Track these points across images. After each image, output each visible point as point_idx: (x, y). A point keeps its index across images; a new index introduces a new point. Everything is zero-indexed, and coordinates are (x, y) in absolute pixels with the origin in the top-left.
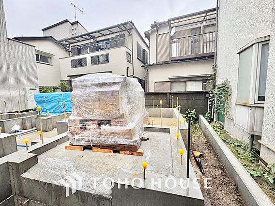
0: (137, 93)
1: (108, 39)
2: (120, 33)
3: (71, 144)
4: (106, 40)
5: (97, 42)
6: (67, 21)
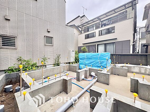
5: (102, 22)
6: (79, 16)
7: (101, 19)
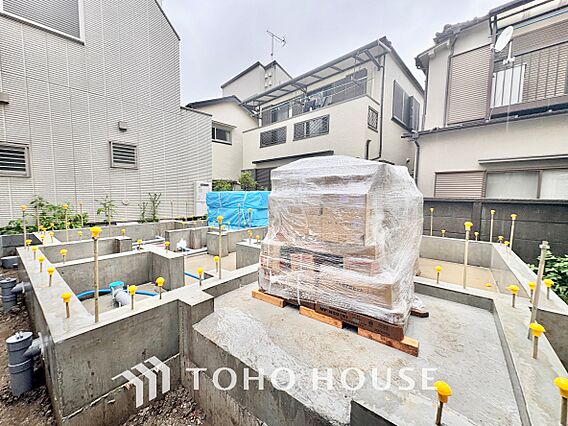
0: (406, 200)
1: (330, 86)
2: (357, 69)
3: (262, 290)
4: (325, 88)
5: (308, 94)
6: (258, 64)
7: (306, 86)
